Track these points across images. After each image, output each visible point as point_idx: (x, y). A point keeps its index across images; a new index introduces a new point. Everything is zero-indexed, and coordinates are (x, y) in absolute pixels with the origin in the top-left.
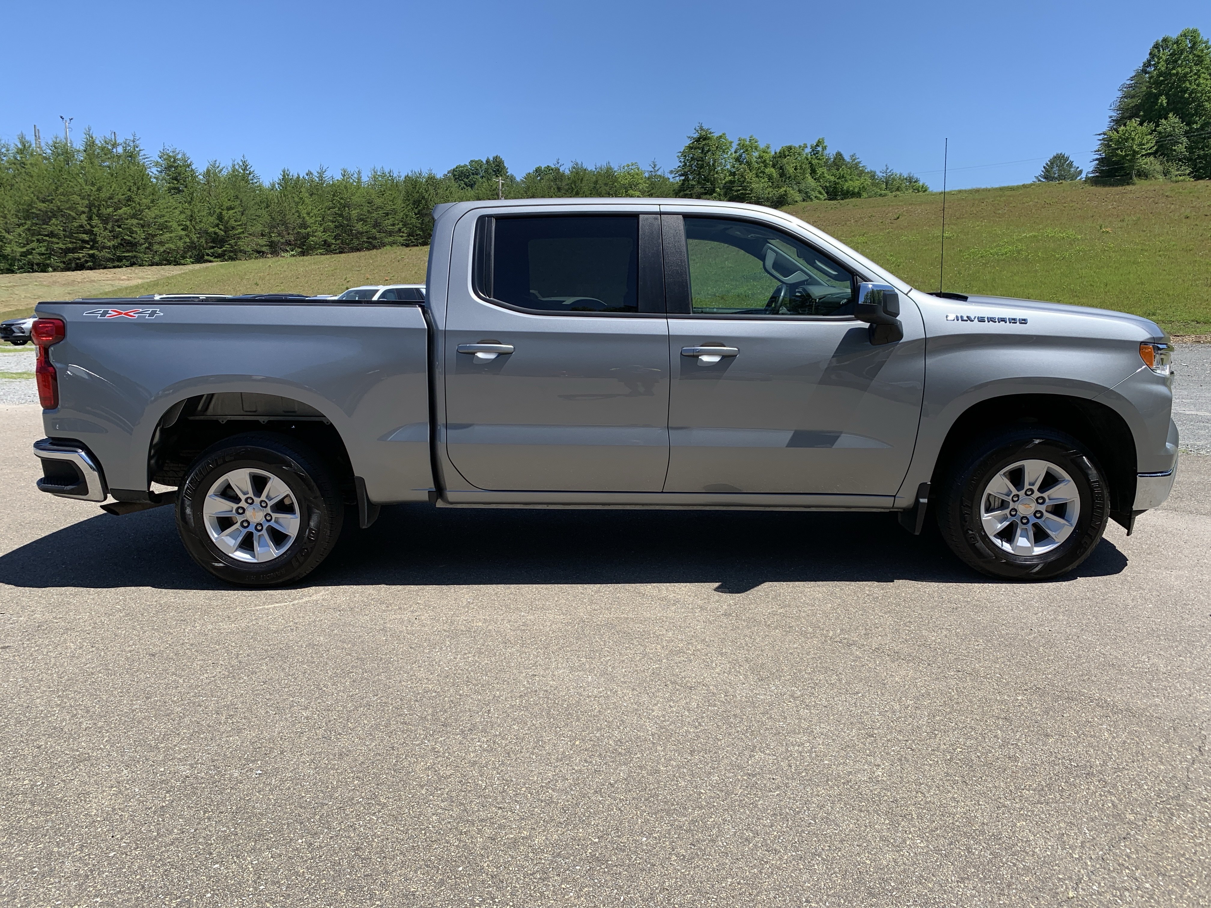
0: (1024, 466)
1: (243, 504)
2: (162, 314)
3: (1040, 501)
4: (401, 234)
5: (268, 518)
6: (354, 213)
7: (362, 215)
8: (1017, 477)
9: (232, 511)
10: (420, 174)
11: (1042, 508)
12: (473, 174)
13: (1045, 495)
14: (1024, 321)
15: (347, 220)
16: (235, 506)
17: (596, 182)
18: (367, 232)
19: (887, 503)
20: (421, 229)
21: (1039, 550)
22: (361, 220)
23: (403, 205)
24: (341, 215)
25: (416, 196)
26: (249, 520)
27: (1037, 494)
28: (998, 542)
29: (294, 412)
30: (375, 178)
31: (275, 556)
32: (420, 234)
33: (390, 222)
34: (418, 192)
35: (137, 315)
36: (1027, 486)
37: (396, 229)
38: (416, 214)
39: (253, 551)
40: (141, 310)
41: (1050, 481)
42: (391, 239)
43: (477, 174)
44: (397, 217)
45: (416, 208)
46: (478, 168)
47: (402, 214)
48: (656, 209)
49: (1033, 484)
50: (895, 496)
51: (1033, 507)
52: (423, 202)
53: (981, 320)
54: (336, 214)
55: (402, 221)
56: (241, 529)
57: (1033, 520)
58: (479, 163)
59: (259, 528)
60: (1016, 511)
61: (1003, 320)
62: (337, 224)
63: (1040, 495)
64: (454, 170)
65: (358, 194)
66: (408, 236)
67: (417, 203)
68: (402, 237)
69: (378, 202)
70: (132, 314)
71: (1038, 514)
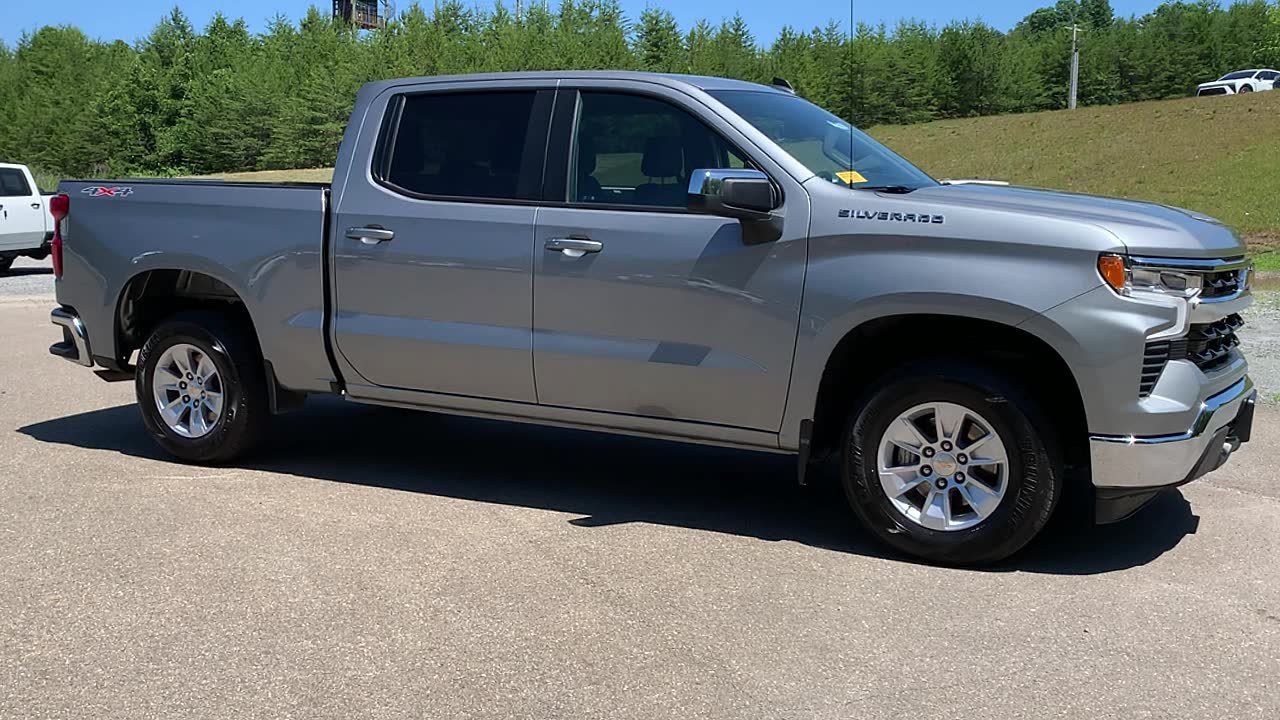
0: (934, 409)
1: (184, 379)
2: (132, 192)
3: (961, 459)
4: (930, 107)
5: (203, 395)
6: (868, 80)
7: (878, 83)
8: (926, 424)
9: (176, 385)
10: (965, 25)
11: (964, 469)
12: (1060, 20)
13: (966, 452)
14: (938, 220)
15: (858, 90)
16: (179, 381)
17: (1234, 25)
18: (883, 106)
19: (771, 440)
20: (956, 99)
21: (955, 525)
22: (879, 89)
23: (936, 68)
24: (851, 84)
25: (955, 54)
26: (189, 395)
27: (956, 449)
28: (903, 507)
30: (902, 33)
31: (205, 433)
32: (956, 107)
33: (916, 91)
34: (958, 49)
35: (115, 193)
36: (941, 438)
37: (924, 101)
38: (953, 80)
39: (189, 425)
40: (119, 188)
42: (914, 114)
43: (1066, 20)
44: (926, 84)
45: (954, 71)
46: (1069, 10)
47: (934, 79)
49: (949, 436)
50: (778, 433)
51: (954, 466)
52: (965, 62)
53: (884, 216)
54: (846, 82)
55: (933, 90)
56: (182, 403)
57: (952, 485)
59: (196, 404)
60: (929, 469)
61: (911, 217)
62: (844, 95)
63: (960, 451)
64: (1033, 16)
65: (876, 56)
66: (939, 110)
67: (955, 64)
68: (931, 110)
69: (902, 65)
70: (112, 192)
71: (959, 477)
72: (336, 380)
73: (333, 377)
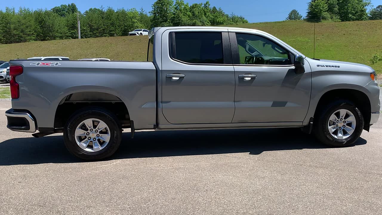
0: (340, 111)
1: (89, 131)
2: (60, 64)
3: (344, 122)
4: (34, 35)
5: (98, 136)
6: (12, 26)
7: (15, 27)
8: (338, 115)
9: (85, 134)
10: (41, 10)
11: (345, 124)
12: (62, 10)
13: (346, 120)
14: (339, 67)
15: (9, 29)
16: (86, 132)
18: (18, 34)
19: (300, 124)
20: (42, 33)
21: (345, 137)
22: (16, 29)
23: (34, 23)
24: (6, 27)
25: (40, 19)
26: (91, 137)
27: (343, 120)
28: (333, 135)
29: (102, 99)
30: (21, 12)
31: (101, 149)
32: (42, 36)
33: (29, 30)
34: (41, 18)
35: (51, 65)
36: (341, 118)
37: (31, 33)
38: (40, 27)
39: (93, 148)
40: (52, 63)
41: (347, 116)
42: (29, 37)
43: (64, 11)
44: (31, 28)
45: (40, 24)
46: (65, 8)
47: (34, 27)
48: (227, 30)
49: (342, 117)
50: (303, 122)
51: (343, 124)
52: (43, 22)
53: (327, 66)
54: (4, 26)
55: (34, 30)
56: (88, 140)
57: (343, 128)
58: (65, 6)
59: (95, 140)
60: (338, 125)
61: (333, 66)
62: (4, 31)
63: (344, 120)
64: (54, 9)
65: (14, 18)
66: (37, 36)
67: (40, 22)
68: (34, 36)
69: (23, 21)
70: (49, 64)
71: (344, 126)
72: (156, 124)
73: (155, 123)
